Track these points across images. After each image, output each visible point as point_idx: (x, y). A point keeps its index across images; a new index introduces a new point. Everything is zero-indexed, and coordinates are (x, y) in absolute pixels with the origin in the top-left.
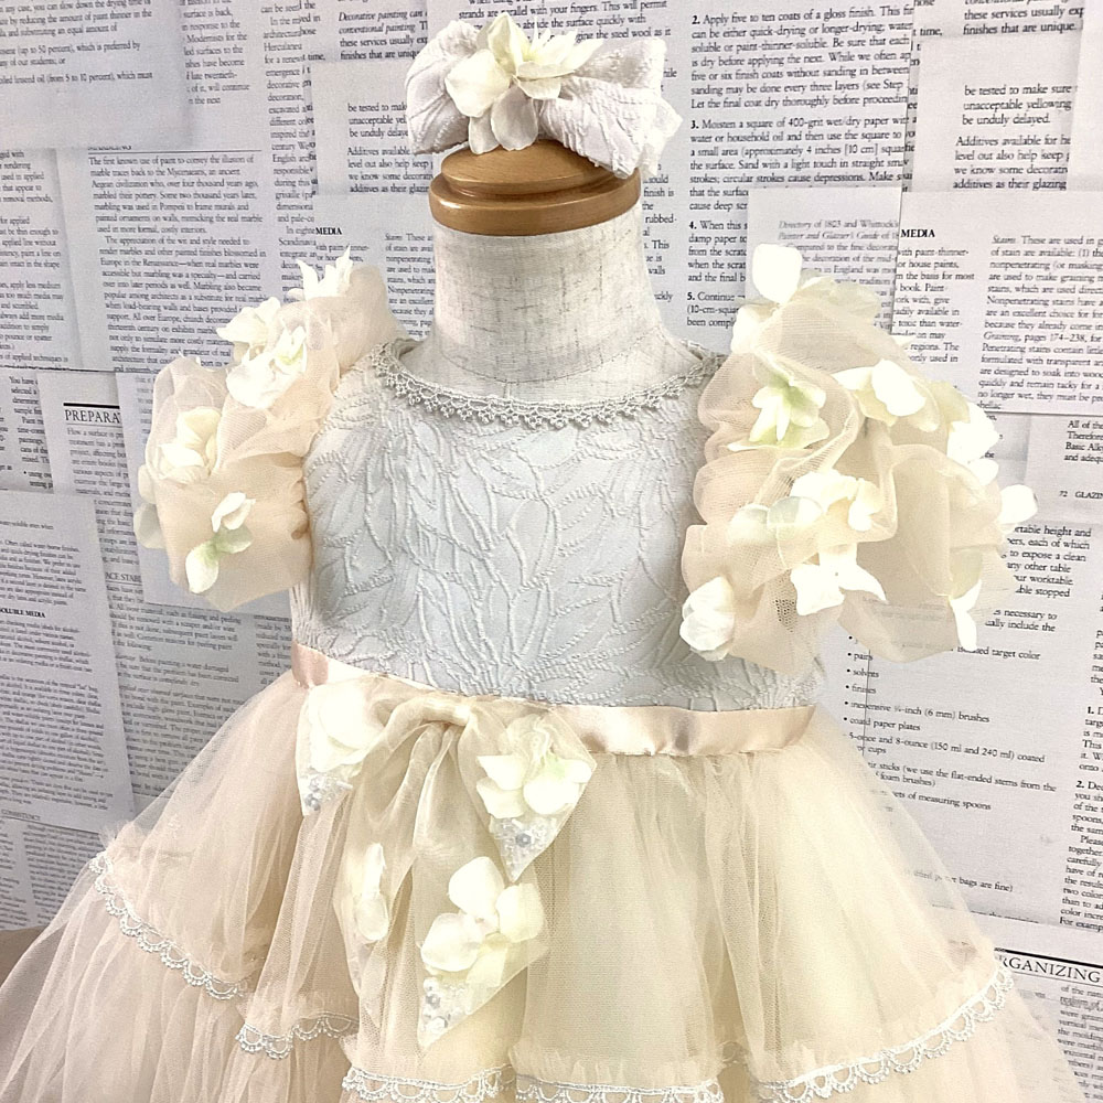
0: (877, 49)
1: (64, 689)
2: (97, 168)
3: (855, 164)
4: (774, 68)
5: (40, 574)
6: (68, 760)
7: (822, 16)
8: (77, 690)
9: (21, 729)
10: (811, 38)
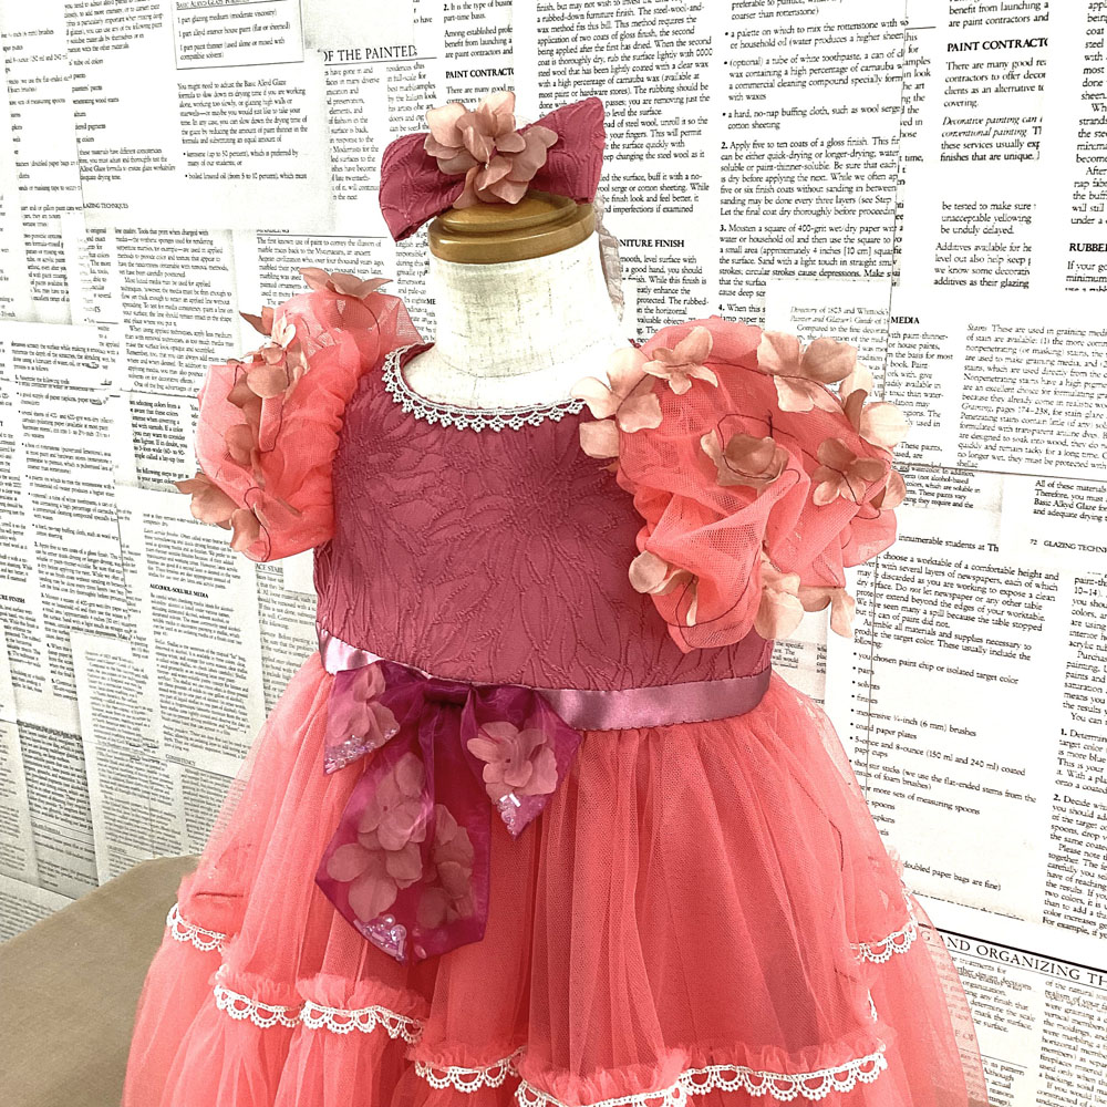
0: (870, 171)
1: (220, 657)
2: (263, 246)
3: (853, 262)
4: (787, 185)
5: (205, 562)
6: (219, 717)
7: (825, 144)
8: (230, 658)
9: (185, 689)
10: (816, 161)
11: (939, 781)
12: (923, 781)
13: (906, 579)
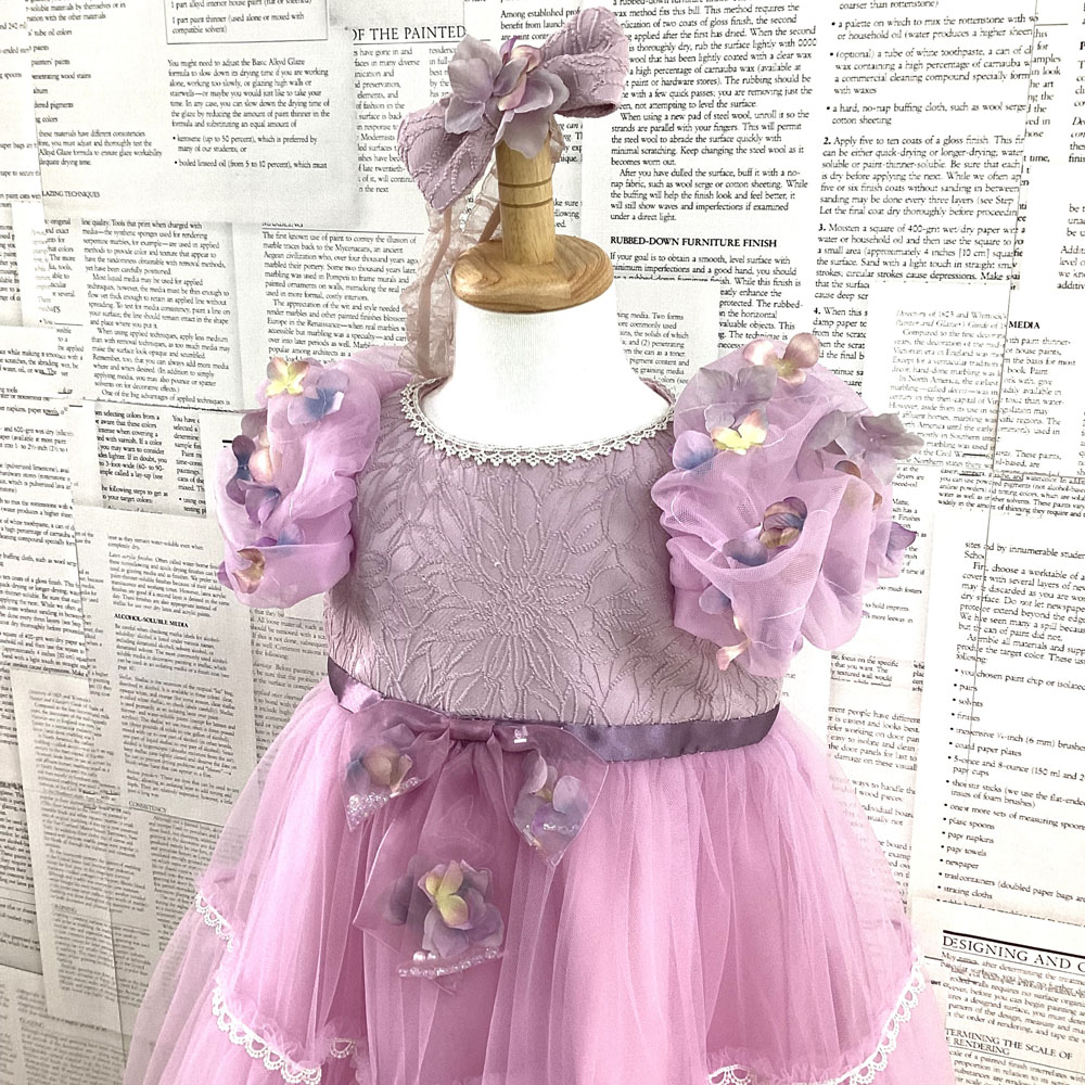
0: (991, 171)
1: (200, 692)
2: (270, 241)
3: (969, 265)
4: (897, 183)
5: (186, 588)
6: (197, 758)
7: (942, 142)
8: (214, 693)
9: (155, 728)
10: (931, 159)
11: (1044, 798)
12: (1026, 799)
13: (1016, 592)
